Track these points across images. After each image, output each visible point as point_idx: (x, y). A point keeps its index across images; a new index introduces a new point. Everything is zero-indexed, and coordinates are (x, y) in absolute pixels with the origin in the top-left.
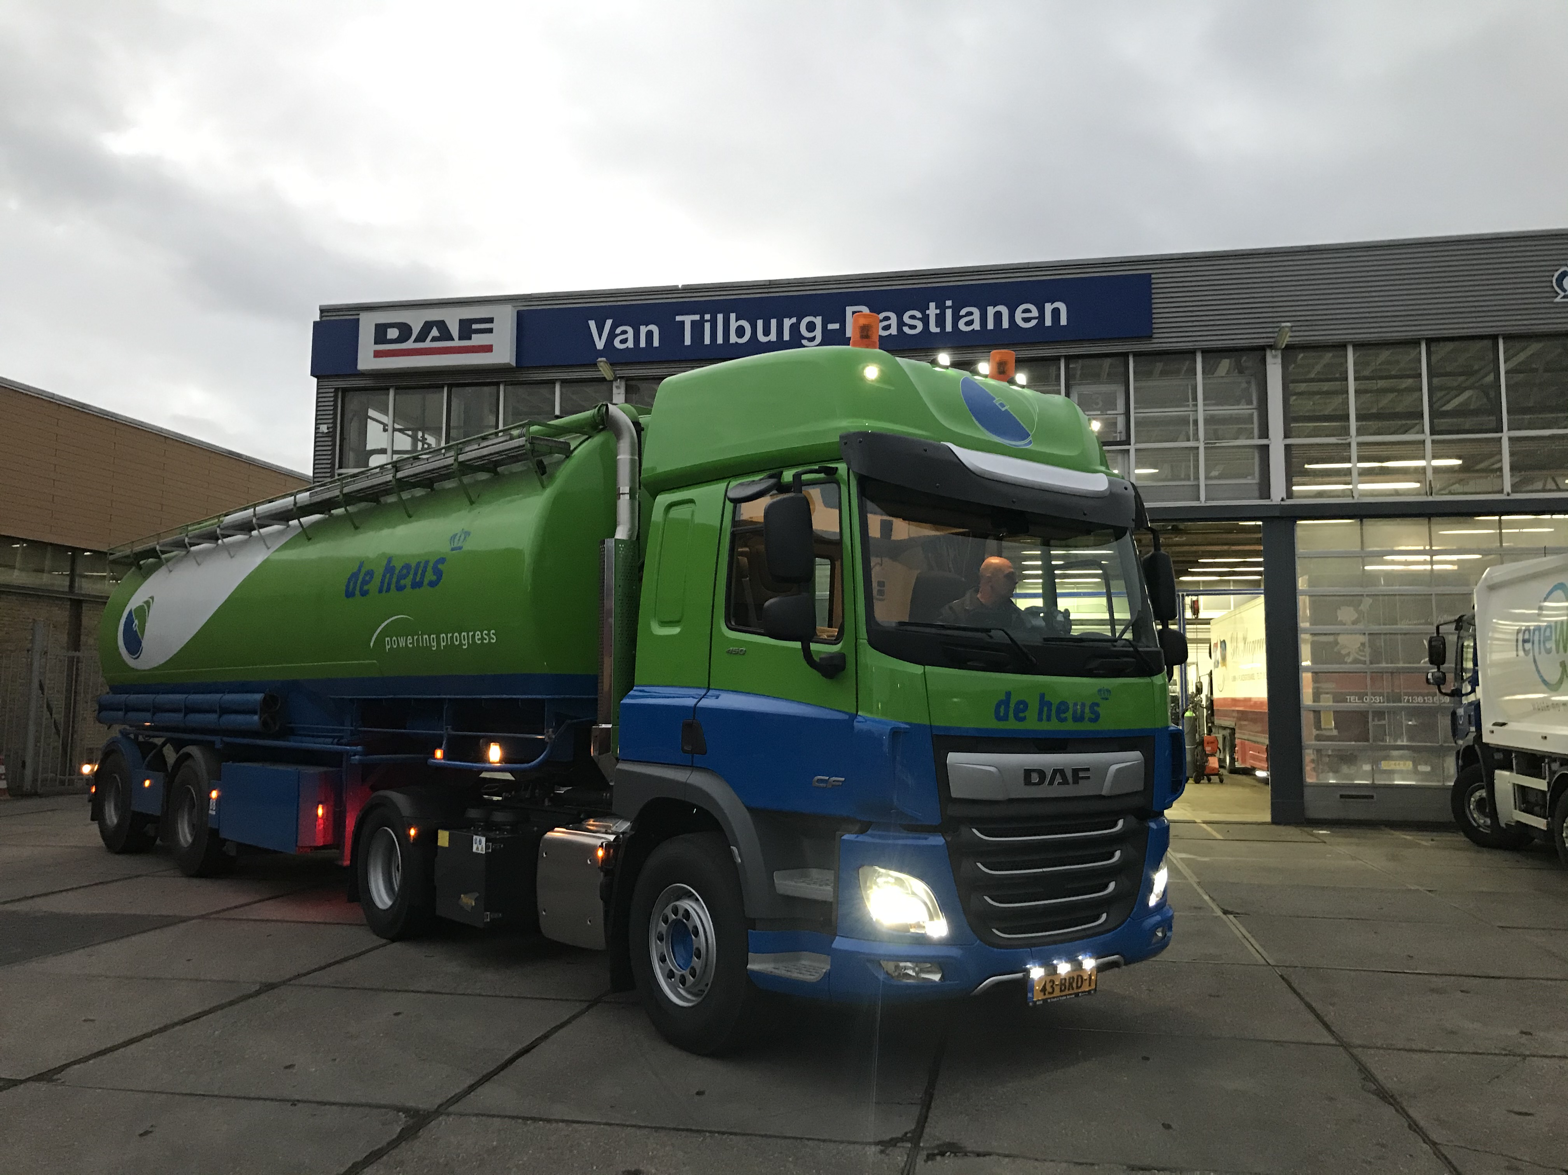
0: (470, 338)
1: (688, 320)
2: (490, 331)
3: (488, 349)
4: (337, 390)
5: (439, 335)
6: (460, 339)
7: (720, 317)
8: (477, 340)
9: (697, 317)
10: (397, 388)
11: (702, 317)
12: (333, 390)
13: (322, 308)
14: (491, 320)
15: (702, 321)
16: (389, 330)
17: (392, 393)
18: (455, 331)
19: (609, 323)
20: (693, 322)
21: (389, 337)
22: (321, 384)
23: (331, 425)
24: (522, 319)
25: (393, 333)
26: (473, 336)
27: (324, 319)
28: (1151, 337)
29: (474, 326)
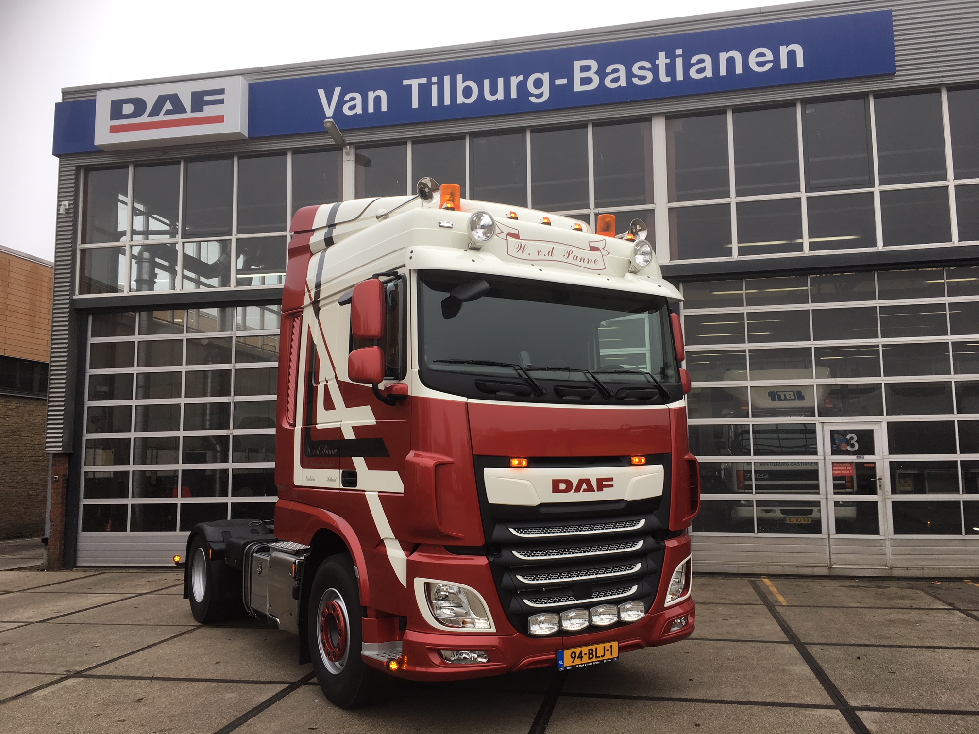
0: (202, 110)
1: (414, 83)
2: (221, 102)
3: (220, 119)
4: (78, 168)
5: (172, 108)
6: (192, 111)
7: (447, 79)
8: (209, 111)
9: (424, 80)
10: (137, 165)
11: (429, 80)
12: (74, 168)
13: (64, 91)
14: (221, 91)
15: (429, 84)
16: (124, 106)
17: (131, 170)
18: (187, 103)
19: (337, 91)
20: (420, 85)
21: (124, 112)
22: (63, 163)
23: (72, 202)
24: (253, 90)
25: (128, 109)
26: (205, 107)
27: (66, 101)
28: (893, 74)
29: (206, 98)
